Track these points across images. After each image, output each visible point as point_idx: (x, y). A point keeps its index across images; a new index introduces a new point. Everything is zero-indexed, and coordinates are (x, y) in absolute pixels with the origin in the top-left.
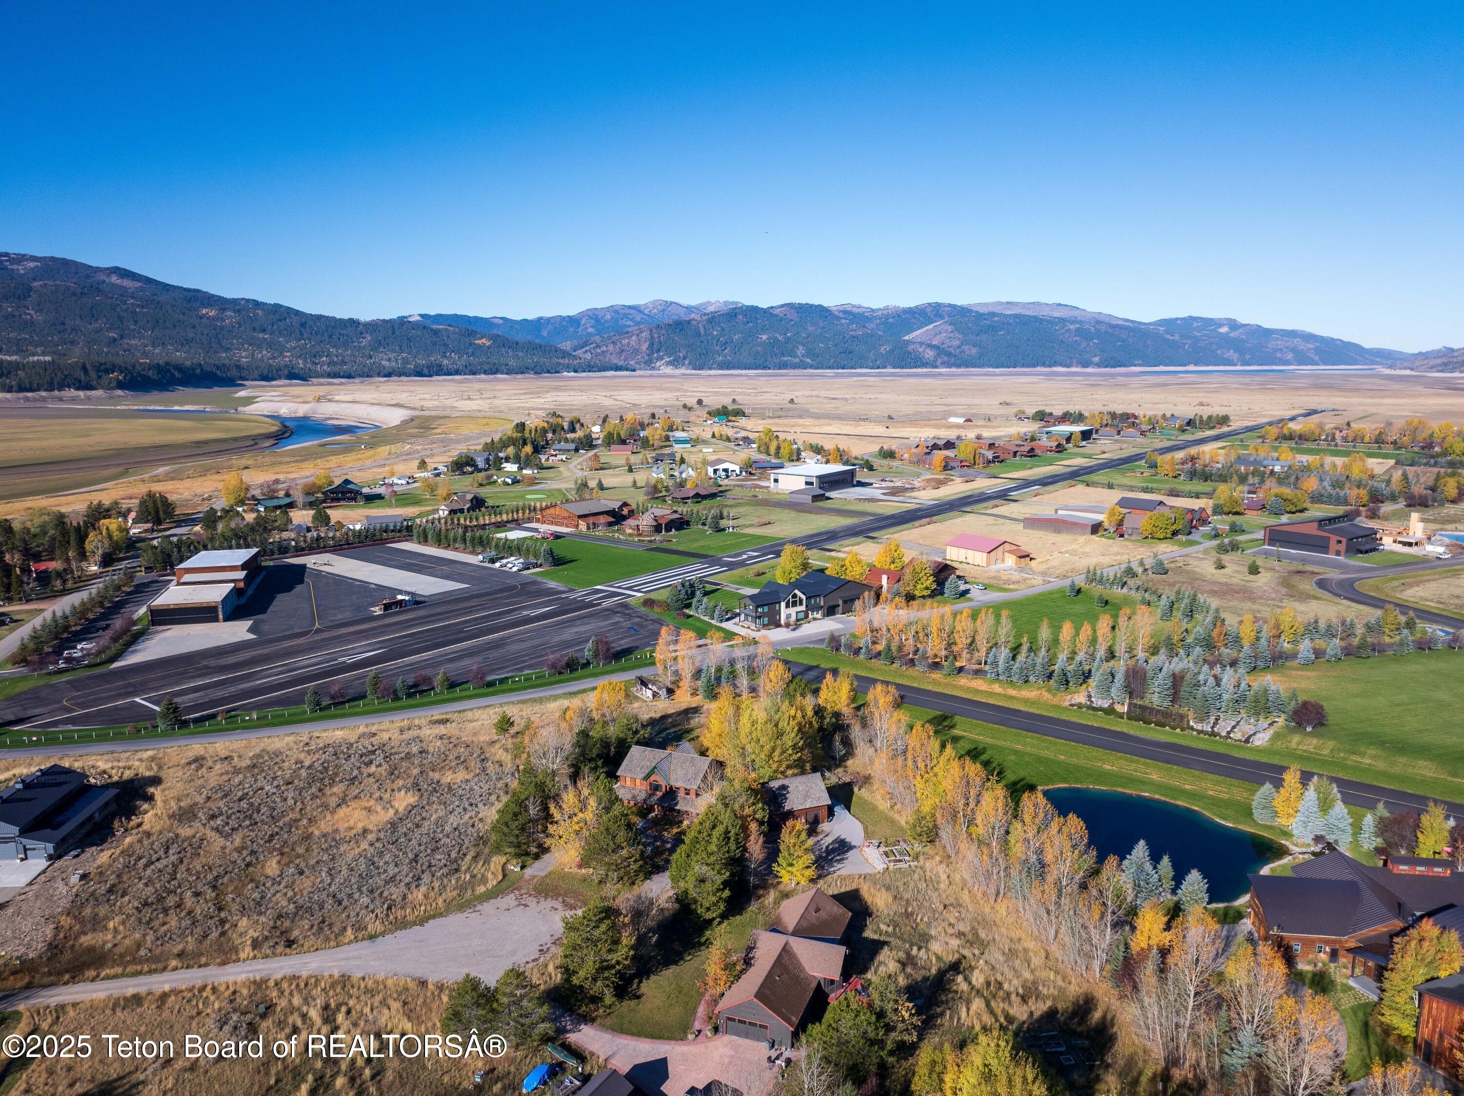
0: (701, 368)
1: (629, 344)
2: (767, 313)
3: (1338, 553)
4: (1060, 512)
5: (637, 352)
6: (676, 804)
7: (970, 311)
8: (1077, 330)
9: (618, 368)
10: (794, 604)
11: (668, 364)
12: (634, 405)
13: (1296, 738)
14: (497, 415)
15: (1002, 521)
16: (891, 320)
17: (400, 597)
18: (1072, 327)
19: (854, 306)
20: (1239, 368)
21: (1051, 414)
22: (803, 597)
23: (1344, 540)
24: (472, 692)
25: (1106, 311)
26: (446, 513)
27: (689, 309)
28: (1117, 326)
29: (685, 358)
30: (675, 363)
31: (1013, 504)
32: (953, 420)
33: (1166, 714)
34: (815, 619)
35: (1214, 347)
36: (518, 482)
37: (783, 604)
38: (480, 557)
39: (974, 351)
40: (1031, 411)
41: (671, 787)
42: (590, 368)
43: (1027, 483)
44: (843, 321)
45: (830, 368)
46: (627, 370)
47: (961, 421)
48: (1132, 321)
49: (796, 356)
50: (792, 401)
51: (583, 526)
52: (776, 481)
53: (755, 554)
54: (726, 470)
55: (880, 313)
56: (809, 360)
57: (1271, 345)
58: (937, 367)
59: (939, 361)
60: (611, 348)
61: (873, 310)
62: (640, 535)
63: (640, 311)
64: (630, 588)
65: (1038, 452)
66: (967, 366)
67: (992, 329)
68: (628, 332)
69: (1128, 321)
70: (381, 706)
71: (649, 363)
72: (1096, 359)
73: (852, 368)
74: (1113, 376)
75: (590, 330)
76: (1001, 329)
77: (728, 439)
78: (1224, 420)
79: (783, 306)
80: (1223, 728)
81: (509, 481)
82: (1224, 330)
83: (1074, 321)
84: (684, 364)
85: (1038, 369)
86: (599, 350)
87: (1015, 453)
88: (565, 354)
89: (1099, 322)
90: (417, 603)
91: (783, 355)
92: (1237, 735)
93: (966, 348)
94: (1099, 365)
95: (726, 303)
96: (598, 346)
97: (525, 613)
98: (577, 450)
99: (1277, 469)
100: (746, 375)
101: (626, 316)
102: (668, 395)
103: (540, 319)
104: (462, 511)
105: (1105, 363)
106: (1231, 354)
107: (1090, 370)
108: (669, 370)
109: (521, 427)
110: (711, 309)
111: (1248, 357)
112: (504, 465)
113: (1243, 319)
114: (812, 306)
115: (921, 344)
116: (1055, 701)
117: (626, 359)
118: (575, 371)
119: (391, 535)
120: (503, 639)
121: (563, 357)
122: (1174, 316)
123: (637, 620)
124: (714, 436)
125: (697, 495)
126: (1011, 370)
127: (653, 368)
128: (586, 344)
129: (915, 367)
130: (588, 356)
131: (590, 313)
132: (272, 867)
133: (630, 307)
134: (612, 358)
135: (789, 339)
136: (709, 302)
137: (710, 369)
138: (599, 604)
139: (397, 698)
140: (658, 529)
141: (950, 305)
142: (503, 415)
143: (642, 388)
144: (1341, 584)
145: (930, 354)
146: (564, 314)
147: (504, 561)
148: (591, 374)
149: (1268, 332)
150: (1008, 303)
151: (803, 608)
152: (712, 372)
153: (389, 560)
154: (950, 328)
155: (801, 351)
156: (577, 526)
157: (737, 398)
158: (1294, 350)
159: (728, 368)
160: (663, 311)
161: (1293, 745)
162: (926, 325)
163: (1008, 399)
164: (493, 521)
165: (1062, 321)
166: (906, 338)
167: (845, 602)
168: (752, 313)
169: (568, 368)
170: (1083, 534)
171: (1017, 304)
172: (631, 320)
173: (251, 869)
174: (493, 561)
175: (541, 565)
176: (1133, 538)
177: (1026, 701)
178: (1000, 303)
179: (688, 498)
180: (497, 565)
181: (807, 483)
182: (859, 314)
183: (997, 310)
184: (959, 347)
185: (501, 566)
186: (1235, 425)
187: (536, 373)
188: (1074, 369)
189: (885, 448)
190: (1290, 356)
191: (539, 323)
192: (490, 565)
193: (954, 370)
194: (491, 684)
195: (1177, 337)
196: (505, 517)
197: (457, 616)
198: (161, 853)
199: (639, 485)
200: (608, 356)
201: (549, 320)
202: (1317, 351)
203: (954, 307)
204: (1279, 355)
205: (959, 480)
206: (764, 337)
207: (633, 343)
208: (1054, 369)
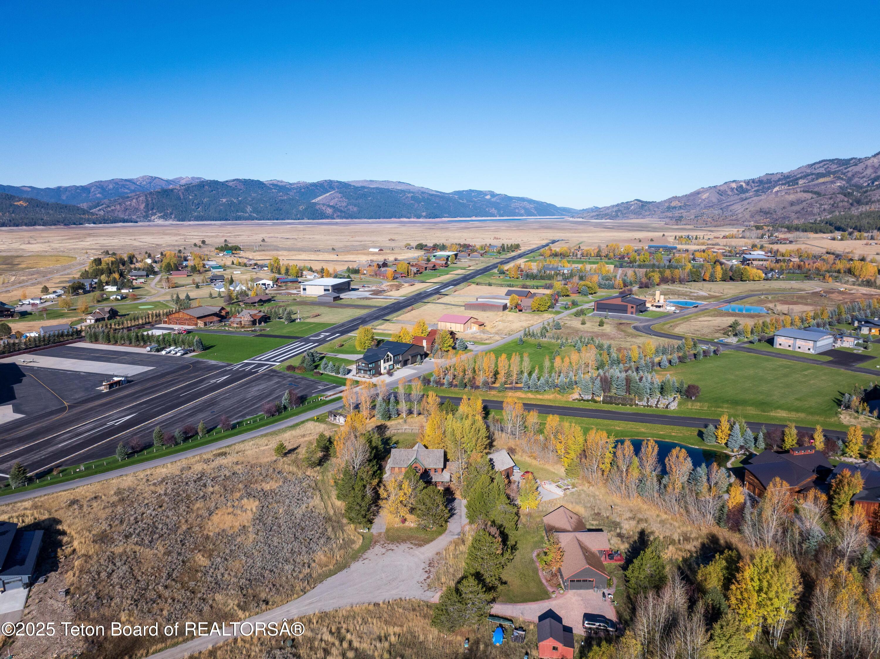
0: (183, 220)
1: (131, 205)
2: (224, 185)
3: (632, 313)
4: (479, 300)
5: (137, 210)
6: (431, 478)
7: (350, 185)
8: (412, 197)
9: (124, 221)
10: (388, 361)
11: (160, 217)
12: (157, 245)
13: (690, 404)
14: (61, 253)
15: (449, 306)
16: (303, 190)
17: (116, 379)
18: (409, 195)
19: (278, 181)
20: (498, 218)
21: (426, 245)
22: (392, 356)
23: (635, 306)
24: (223, 434)
25: (426, 187)
26: (93, 321)
27: (168, 182)
28: (432, 195)
29: (171, 214)
30: (165, 217)
31: (446, 297)
32: (371, 250)
33: (624, 399)
34: (398, 368)
35: (485, 207)
36: (125, 298)
37: (382, 361)
38: (148, 349)
39: (355, 209)
40: (414, 244)
41: (426, 470)
42: (104, 221)
43: (446, 285)
44: (274, 190)
45: (269, 220)
46: (132, 222)
47: (377, 250)
48: (440, 192)
49: (246, 212)
50: (263, 240)
51: (201, 324)
52: (304, 289)
53: (328, 334)
54: (264, 284)
55: (295, 186)
56: (255, 215)
57: (513, 205)
58: (334, 219)
59: (335, 215)
60: (118, 207)
61: (290, 184)
62: (243, 327)
63: (134, 183)
64: (268, 360)
65: (437, 267)
66: (352, 218)
67: (364, 196)
68: (128, 197)
69: (438, 192)
70: (167, 451)
71: (146, 217)
72: (424, 214)
73: (282, 219)
74: (436, 223)
75: (98, 195)
76: (370, 196)
77: (245, 265)
78: (517, 247)
79: (234, 180)
80: (653, 402)
81: (119, 297)
82: (488, 197)
83: (410, 192)
84: (171, 218)
85: (392, 219)
86: (109, 209)
87: (426, 268)
88: (84, 212)
89: (423, 193)
90: (129, 382)
91: (237, 211)
92: (661, 406)
93: (350, 207)
94: (426, 217)
95: (193, 178)
96: (108, 206)
97: (212, 381)
98: (147, 276)
99: (566, 272)
100: (215, 225)
101: (124, 186)
102: (176, 238)
103: (59, 188)
104: (103, 319)
105: (429, 216)
106: (493, 210)
107: (421, 220)
108: (161, 222)
109: (98, 261)
110: (183, 182)
111: (502, 212)
112: (106, 287)
113: (497, 192)
114: (253, 181)
115: (324, 204)
116: (564, 399)
117: (129, 215)
118: (94, 223)
119: (66, 338)
120: (212, 399)
121: (84, 214)
122: (462, 189)
123: (290, 379)
124: (233, 263)
125: (261, 301)
126: (377, 220)
127: (150, 221)
128: (98, 205)
129: (321, 219)
130: (102, 213)
131: (98, 184)
132: (201, 560)
133: (126, 180)
134: (120, 214)
135: (240, 201)
136: (181, 178)
137: (190, 220)
138: (257, 372)
139: (177, 444)
140: (254, 323)
141: (338, 182)
142: (66, 254)
143: (153, 234)
144: (644, 327)
145: (329, 211)
146: (78, 184)
147: (168, 350)
148: (106, 225)
149: (510, 199)
150: (371, 181)
151: (392, 363)
152: (191, 223)
153: (81, 355)
154: (340, 195)
155: (249, 209)
156: (196, 324)
157: (228, 239)
158: (524, 208)
159: (201, 220)
160: (150, 183)
161: (690, 407)
162: (325, 194)
163: (393, 237)
164: (133, 324)
165: (403, 191)
166: (314, 201)
167: (412, 357)
168: (214, 184)
169: (89, 221)
170: (498, 311)
171: (376, 182)
172: (128, 189)
173: (188, 564)
174: (158, 350)
175: (194, 351)
176: (527, 311)
177: (550, 400)
178: (366, 181)
179: (255, 303)
180: (164, 353)
181: (325, 290)
182: (282, 186)
183: (365, 184)
184: (346, 207)
185: (166, 353)
186: (523, 249)
187: (65, 225)
188: (412, 220)
189: (351, 267)
190: (523, 211)
191: (59, 190)
192: (156, 353)
193: (344, 220)
194: (234, 427)
195: (465, 201)
196: (141, 322)
197: (166, 388)
198: (111, 566)
199: (213, 296)
200: (116, 213)
201: (66, 189)
202: (536, 208)
203: (340, 183)
204: (517, 211)
205: (406, 285)
206: (224, 200)
207: (133, 204)
208: (402, 219)
